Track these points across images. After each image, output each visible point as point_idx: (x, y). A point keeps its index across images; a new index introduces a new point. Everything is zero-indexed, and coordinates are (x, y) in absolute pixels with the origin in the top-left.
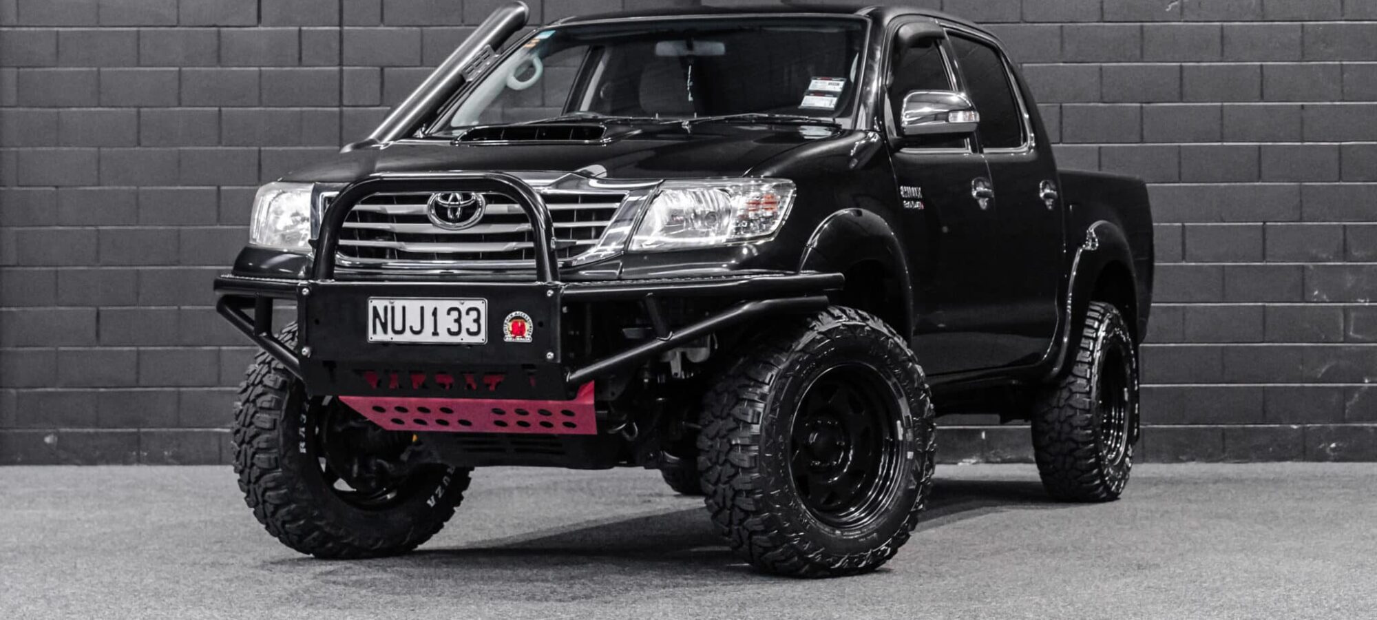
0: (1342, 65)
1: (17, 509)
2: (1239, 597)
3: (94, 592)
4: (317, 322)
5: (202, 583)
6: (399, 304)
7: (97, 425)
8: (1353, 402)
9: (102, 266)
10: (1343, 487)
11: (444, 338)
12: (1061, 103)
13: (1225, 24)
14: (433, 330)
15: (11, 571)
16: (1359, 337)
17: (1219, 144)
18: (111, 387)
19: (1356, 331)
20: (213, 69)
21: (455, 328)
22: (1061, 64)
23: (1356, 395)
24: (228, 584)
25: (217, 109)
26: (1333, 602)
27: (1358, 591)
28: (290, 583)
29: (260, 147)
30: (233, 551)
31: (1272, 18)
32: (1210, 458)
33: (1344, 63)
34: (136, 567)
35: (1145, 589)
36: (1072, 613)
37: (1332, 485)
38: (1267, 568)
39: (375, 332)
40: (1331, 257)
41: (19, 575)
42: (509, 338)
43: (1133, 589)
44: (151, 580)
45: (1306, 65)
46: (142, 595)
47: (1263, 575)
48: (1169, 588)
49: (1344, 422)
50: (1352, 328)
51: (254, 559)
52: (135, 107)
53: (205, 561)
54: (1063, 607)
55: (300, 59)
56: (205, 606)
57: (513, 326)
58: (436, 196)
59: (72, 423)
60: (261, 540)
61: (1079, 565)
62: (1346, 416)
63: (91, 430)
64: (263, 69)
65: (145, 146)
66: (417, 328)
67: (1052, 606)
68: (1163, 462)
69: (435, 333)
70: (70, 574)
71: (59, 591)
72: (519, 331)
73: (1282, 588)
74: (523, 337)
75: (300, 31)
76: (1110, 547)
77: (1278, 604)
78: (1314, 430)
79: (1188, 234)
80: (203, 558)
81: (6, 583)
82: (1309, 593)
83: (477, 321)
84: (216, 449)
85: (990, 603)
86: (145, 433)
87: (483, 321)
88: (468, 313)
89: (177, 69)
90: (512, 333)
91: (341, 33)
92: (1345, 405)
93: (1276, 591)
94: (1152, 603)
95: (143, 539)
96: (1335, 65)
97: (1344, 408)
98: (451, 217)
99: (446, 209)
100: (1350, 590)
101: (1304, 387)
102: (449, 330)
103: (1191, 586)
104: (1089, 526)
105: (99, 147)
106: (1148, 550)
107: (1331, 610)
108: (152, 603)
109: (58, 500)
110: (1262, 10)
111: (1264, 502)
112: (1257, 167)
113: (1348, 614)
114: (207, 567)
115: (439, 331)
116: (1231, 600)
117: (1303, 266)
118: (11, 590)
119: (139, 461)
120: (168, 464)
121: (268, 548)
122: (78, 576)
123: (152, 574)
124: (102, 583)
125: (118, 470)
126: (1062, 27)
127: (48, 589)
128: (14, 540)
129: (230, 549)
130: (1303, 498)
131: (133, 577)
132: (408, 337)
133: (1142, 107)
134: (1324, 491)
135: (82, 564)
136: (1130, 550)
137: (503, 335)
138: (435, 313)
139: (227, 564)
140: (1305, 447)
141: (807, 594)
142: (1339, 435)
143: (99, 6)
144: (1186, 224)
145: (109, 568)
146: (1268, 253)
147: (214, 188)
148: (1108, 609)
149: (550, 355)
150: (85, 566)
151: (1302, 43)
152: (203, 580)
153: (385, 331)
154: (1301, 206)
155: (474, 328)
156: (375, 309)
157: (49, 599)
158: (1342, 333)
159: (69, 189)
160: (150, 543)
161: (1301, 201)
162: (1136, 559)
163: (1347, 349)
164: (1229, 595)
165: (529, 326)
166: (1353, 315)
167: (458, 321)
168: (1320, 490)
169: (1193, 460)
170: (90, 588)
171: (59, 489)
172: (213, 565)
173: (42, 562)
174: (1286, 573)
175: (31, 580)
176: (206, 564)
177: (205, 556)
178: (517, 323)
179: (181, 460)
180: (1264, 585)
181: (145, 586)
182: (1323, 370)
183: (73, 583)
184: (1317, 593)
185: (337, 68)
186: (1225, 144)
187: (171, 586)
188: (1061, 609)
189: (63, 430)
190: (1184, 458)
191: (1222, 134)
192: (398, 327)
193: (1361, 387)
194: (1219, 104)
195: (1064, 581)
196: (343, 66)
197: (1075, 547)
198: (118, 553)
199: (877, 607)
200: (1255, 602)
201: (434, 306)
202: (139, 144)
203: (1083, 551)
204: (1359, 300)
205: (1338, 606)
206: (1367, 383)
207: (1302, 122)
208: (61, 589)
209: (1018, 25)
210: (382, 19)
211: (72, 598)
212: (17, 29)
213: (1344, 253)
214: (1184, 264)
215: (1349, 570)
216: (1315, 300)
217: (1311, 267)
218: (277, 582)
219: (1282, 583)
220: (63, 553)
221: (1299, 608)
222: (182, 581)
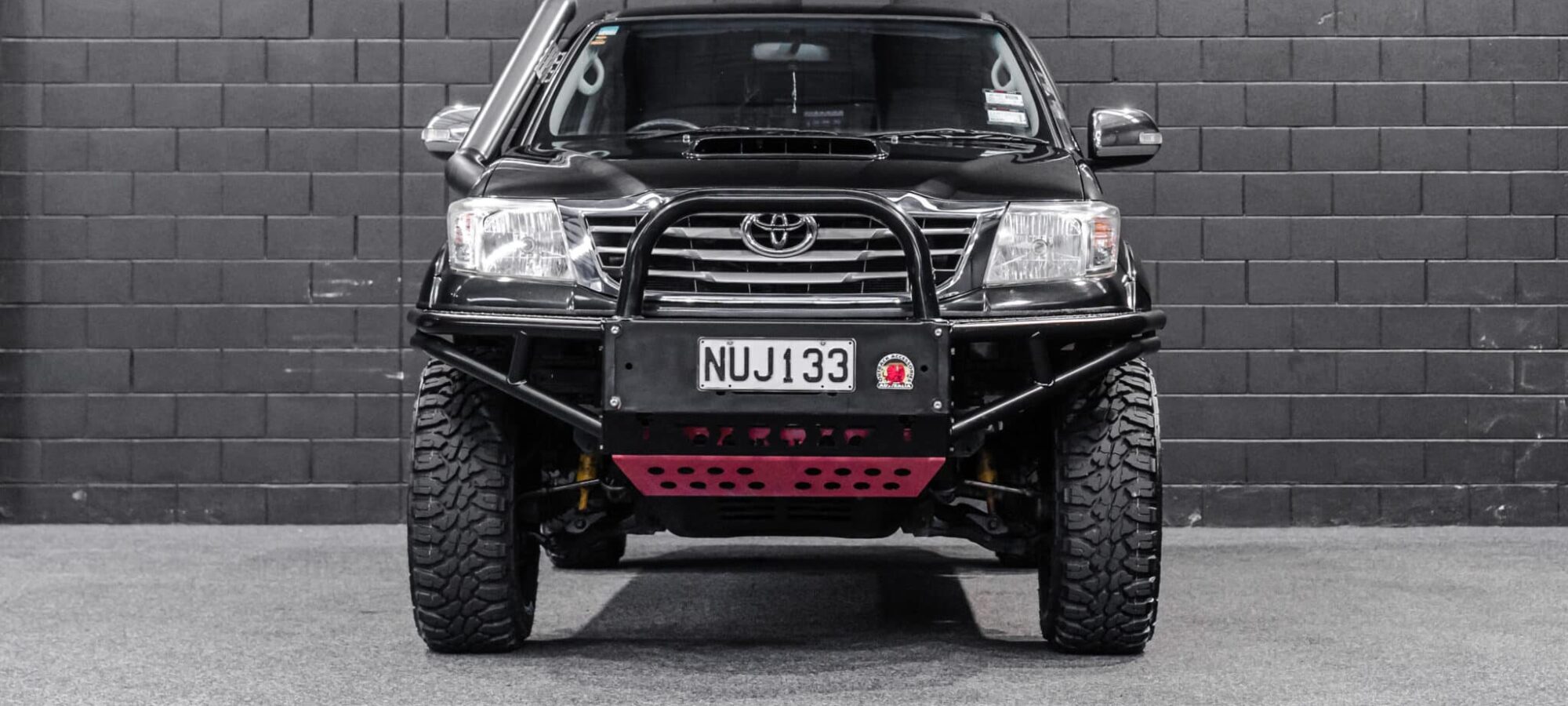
0: (1514, 85)
1: (50, 572)
2: (1428, 674)
3: (150, 663)
4: (629, 366)
5: (270, 654)
6: (739, 345)
7: (131, 481)
8: (1523, 460)
9: (136, 303)
10: (1520, 554)
11: (799, 384)
12: (1200, 126)
13: (1384, 39)
14: (784, 376)
15: (54, 640)
16: (1531, 387)
17: (1377, 172)
18: (146, 438)
19: (1527, 381)
20: (261, 85)
21: (814, 373)
22: (1201, 83)
23: (1528, 453)
24: (298, 656)
25: (264, 130)
26: (1535, 681)
27: (1560, 668)
28: (366, 655)
29: (311, 172)
30: (297, 620)
31: (1436, 33)
32: (1364, 521)
33: (1516, 83)
34: (192, 636)
35: (1322, 665)
36: (1246, 692)
37: (1507, 552)
38: (1454, 643)
39: (707, 378)
40: (1500, 299)
41: (64, 645)
42: (883, 384)
43: (1309, 666)
44: (211, 651)
45: (1474, 86)
46: (204, 667)
47: (1451, 651)
48: (1348, 665)
49: (1514, 482)
50: (1523, 378)
51: (322, 628)
52: (173, 127)
53: (268, 630)
54: (1236, 685)
55: (356, 75)
56: (275, 680)
57: (888, 371)
58: (751, 218)
59: (101, 477)
60: (326, 606)
61: (1244, 639)
62: (1516, 476)
63: (124, 486)
64: (315, 85)
65: (186, 171)
66: (764, 373)
67: (1223, 684)
68: (1313, 525)
69: (788, 379)
70: (120, 644)
71: (112, 663)
72: (898, 376)
73: (1476, 665)
74: (902, 384)
75: (356, 43)
76: (1274, 619)
77: (1475, 683)
78: (1481, 491)
79: (1341, 273)
80: (266, 627)
81: (51, 653)
82: (1507, 671)
83: (843, 365)
84: (262, 506)
85: (1152, 680)
86: (183, 489)
87: (850, 365)
88: (831, 355)
89: (219, 85)
90: (887, 378)
91: (401, 46)
92: (1514, 464)
93: (1470, 669)
94: (1333, 682)
95: (195, 606)
96: (1506, 85)
97: (1514, 467)
98: (776, 243)
99: (768, 233)
100: (1552, 667)
101: (1469, 443)
102: (806, 376)
103: (1374, 662)
104: (1245, 595)
105: (133, 172)
106: (1317, 622)
107: (1536, 690)
108: (217, 676)
109: (93, 562)
110: (1426, 23)
111: (1435, 570)
112: (1419, 198)
113: (1556, 695)
114: (272, 637)
115: (792, 376)
116: (1421, 678)
117: (1469, 309)
118: (59, 661)
119: (177, 520)
120: (209, 523)
121: (336, 616)
122: (130, 646)
123: (211, 643)
124: (157, 653)
125: (154, 529)
126: (1202, 42)
127: (99, 660)
128: (53, 606)
129: (293, 617)
130: (1479, 566)
131: (191, 647)
132: (751, 384)
133: (1290, 131)
134: (1499, 558)
135: (132, 632)
136: (1297, 623)
137: (876, 381)
138: (787, 355)
139: (294, 634)
140: (1470, 510)
141: (946, 670)
142: (1510, 496)
143: (132, 14)
144: (1339, 261)
145: (162, 637)
146: (1432, 294)
147: (262, 218)
148: (1286, 688)
149: (938, 405)
150: (135, 635)
151: (1470, 60)
152: (270, 651)
153: (722, 378)
154: (1467, 243)
155: (839, 373)
156: (708, 350)
157: (100, 672)
158: (1513, 382)
159: (97, 218)
160: (203, 609)
161: (1467, 237)
162: (1305, 633)
163: (1518, 401)
164: (1418, 672)
165: (909, 370)
166: (1524, 363)
167: (818, 365)
168: (1494, 557)
169: (1346, 523)
170: (144, 659)
171: (94, 550)
172: (277, 634)
173: (87, 630)
174: (1477, 648)
175: (76, 650)
176: (270, 634)
177: (267, 624)
178: (893, 367)
179: (224, 519)
180: (1455, 661)
181: (206, 657)
182: (1492, 424)
183: (125, 655)
184: (1516, 671)
185: (397, 85)
186: (1383, 172)
187: (235, 658)
188: (1234, 688)
189: (92, 485)
190: (1336, 521)
191: (1380, 161)
192: (739, 371)
193: (1533, 443)
194: (1377, 128)
195: (1231, 657)
196: (404, 82)
197: (1235, 619)
198: (170, 621)
199: (1026, 685)
200: (1448, 680)
201: (787, 348)
202: (177, 169)
203: (1244, 623)
204: (1531, 347)
205: (1542, 686)
206: (1540, 439)
207: (1469, 149)
208: (113, 660)
209: (1152, 39)
210: (447, 31)
211: (126, 670)
212: (43, 40)
213: (1516, 294)
214: (1337, 305)
215: (1546, 645)
216: (1483, 346)
217: (1479, 310)
218: (353, 654)
219: (1474, 659)
220: (109, 620)
221: (1498, 688)
222: (247, 652)
